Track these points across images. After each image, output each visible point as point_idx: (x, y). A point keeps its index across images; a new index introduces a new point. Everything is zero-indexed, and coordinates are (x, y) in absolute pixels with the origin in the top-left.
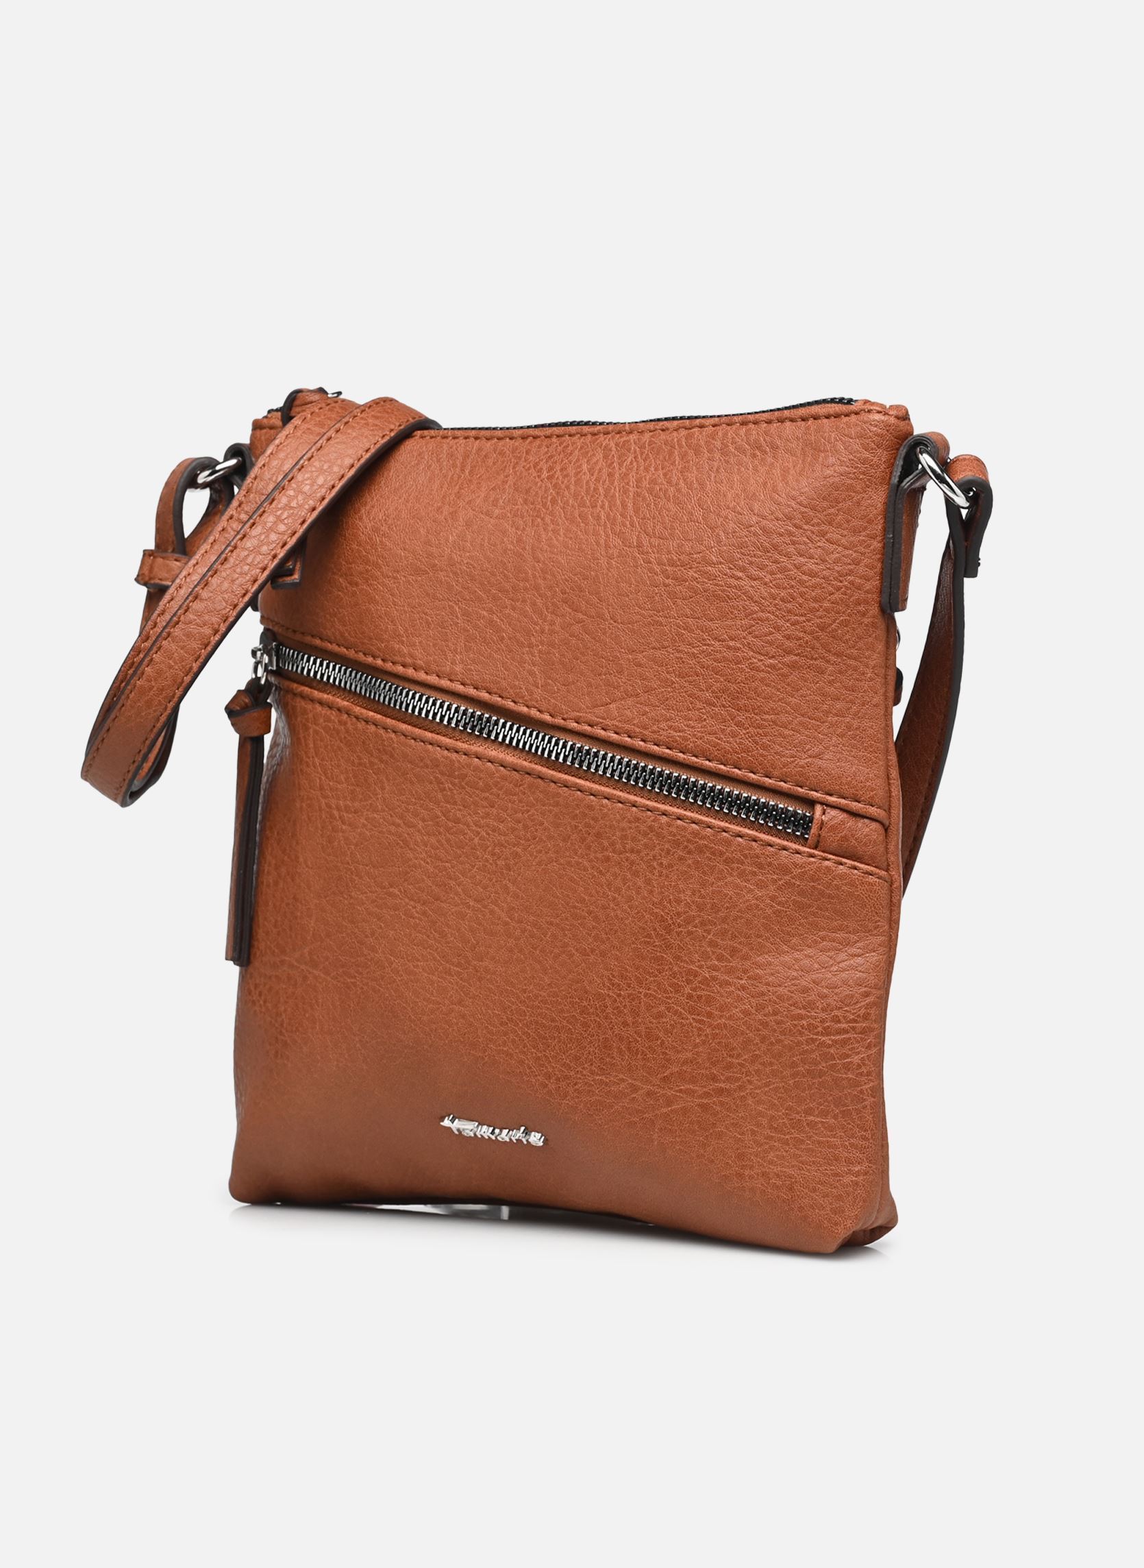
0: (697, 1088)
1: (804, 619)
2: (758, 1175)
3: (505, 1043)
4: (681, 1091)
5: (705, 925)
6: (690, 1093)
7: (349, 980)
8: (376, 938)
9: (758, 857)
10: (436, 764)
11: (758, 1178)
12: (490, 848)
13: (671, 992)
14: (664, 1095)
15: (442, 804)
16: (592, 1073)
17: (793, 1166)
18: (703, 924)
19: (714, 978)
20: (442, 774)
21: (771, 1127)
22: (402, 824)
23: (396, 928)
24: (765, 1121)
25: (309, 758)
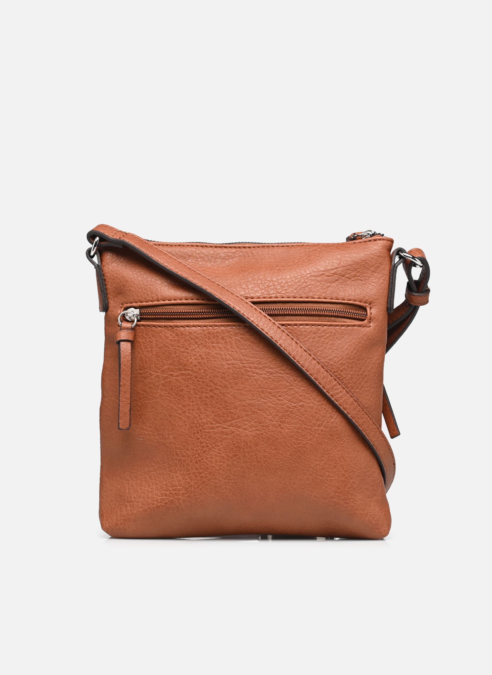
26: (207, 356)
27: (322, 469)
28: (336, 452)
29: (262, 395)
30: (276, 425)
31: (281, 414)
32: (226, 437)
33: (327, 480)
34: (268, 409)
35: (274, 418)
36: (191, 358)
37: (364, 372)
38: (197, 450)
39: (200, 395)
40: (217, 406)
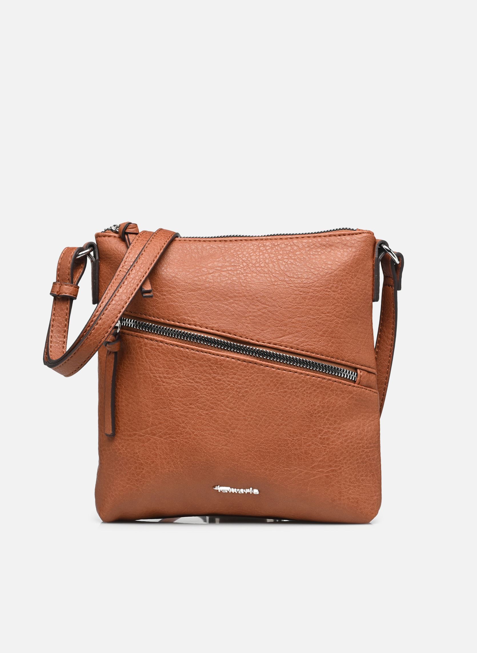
0: (324, 470)
1: (352, 305)
2: (346, 499)
3: (246, 459)
4: (318, 471)
5: (325, 413)
6: (322, 472)
7: (172, 439)
8: (185, 424)
9: (342, 389)
10: (209, 360)
11: (346, 500)
12: (235, 390)
13: (313, 437)
14: (312, 473)
15: (212, 374)
16: (284, 467)
17: (357, 495)
18: (324, 413)
19: (328, 431)
20: (212, 363)
21: (350, 482)
22: (194, 382)
23: (194, 420)
24: (348, 480)
25: (143, 359)
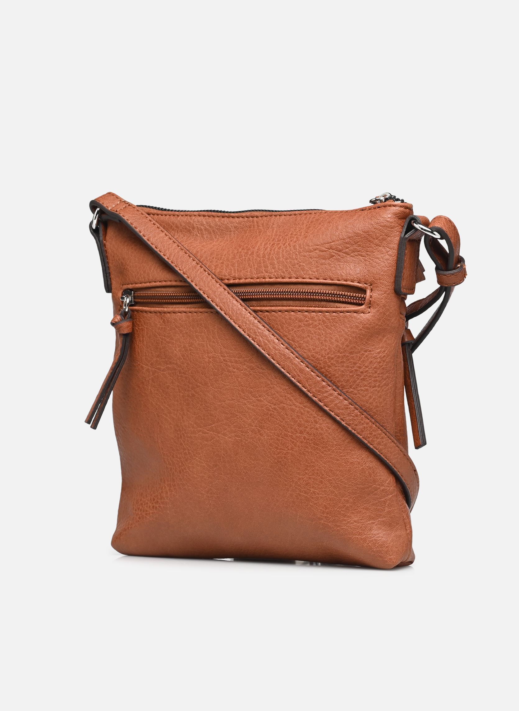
26: (191, 347)
27: (307, 484)
28: (322, 464)
29: (242, 394)
30: (256, 431)
31: (260, 417)
32: (206, 443)
33: (312, 498)
34: (248, 412)
35: (254, 422)
36: (176, 350)
37: (360, 368)
38: (180, 458)
39: (183, 394)
40: (198, 407)
